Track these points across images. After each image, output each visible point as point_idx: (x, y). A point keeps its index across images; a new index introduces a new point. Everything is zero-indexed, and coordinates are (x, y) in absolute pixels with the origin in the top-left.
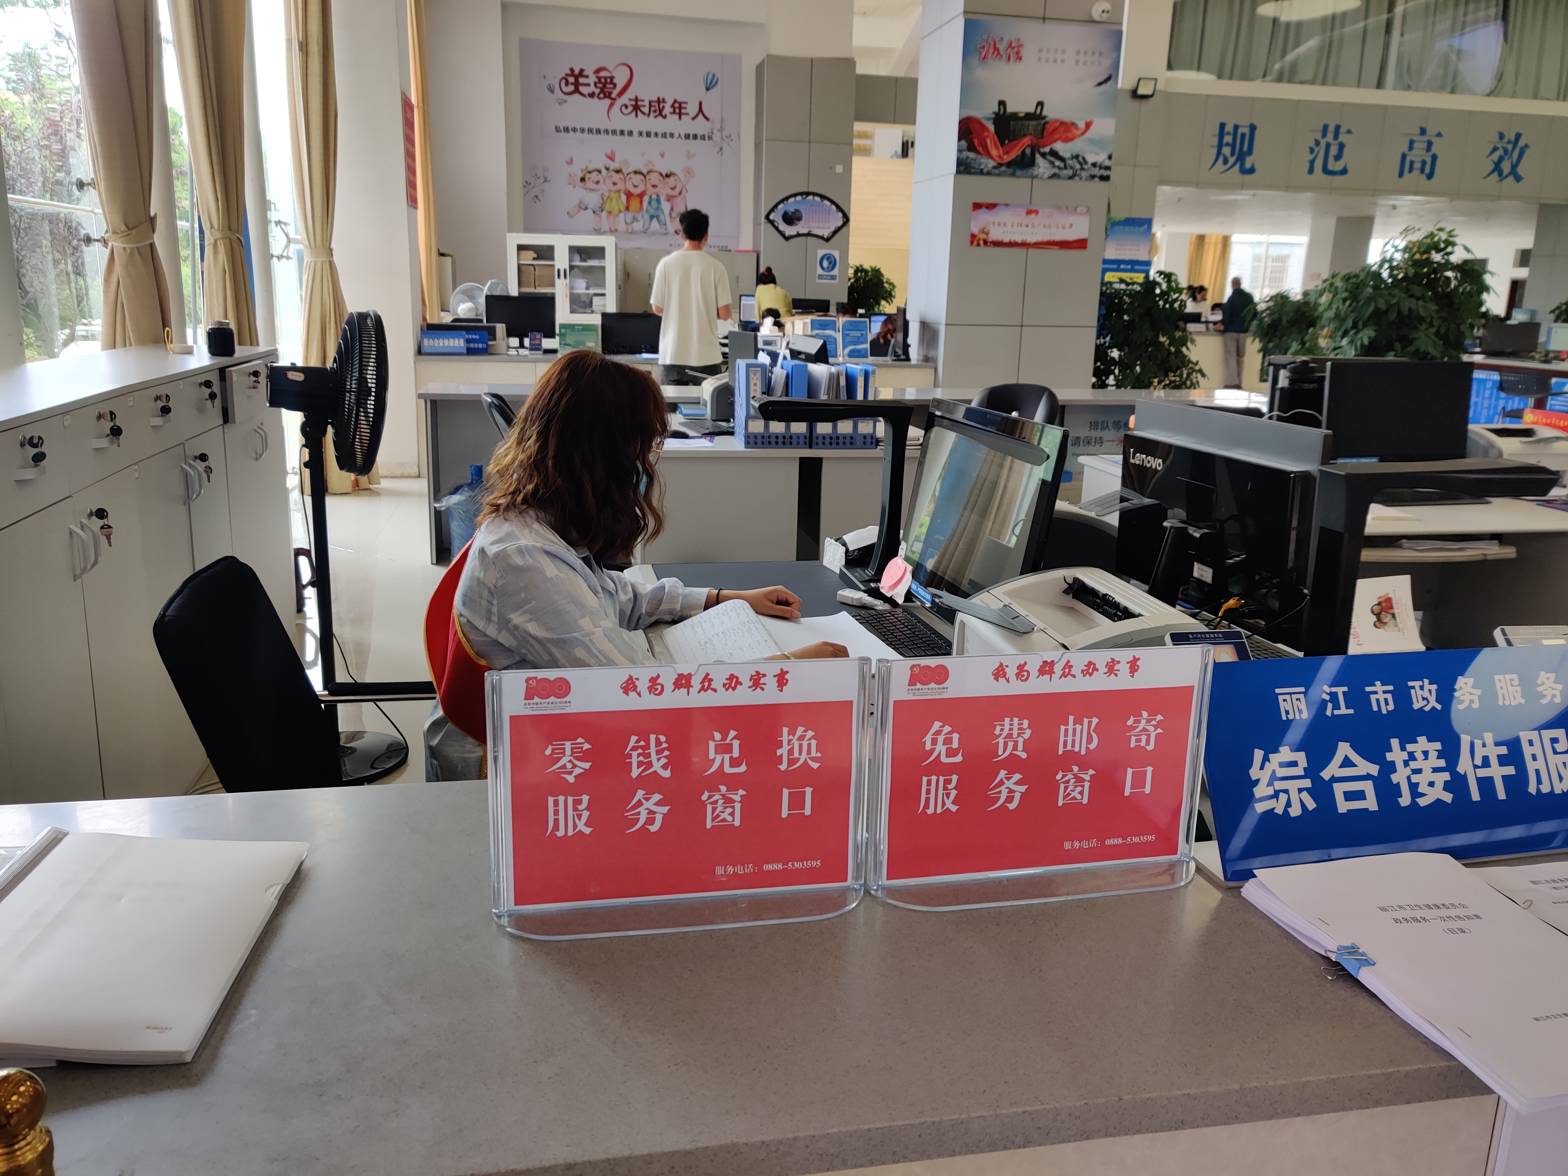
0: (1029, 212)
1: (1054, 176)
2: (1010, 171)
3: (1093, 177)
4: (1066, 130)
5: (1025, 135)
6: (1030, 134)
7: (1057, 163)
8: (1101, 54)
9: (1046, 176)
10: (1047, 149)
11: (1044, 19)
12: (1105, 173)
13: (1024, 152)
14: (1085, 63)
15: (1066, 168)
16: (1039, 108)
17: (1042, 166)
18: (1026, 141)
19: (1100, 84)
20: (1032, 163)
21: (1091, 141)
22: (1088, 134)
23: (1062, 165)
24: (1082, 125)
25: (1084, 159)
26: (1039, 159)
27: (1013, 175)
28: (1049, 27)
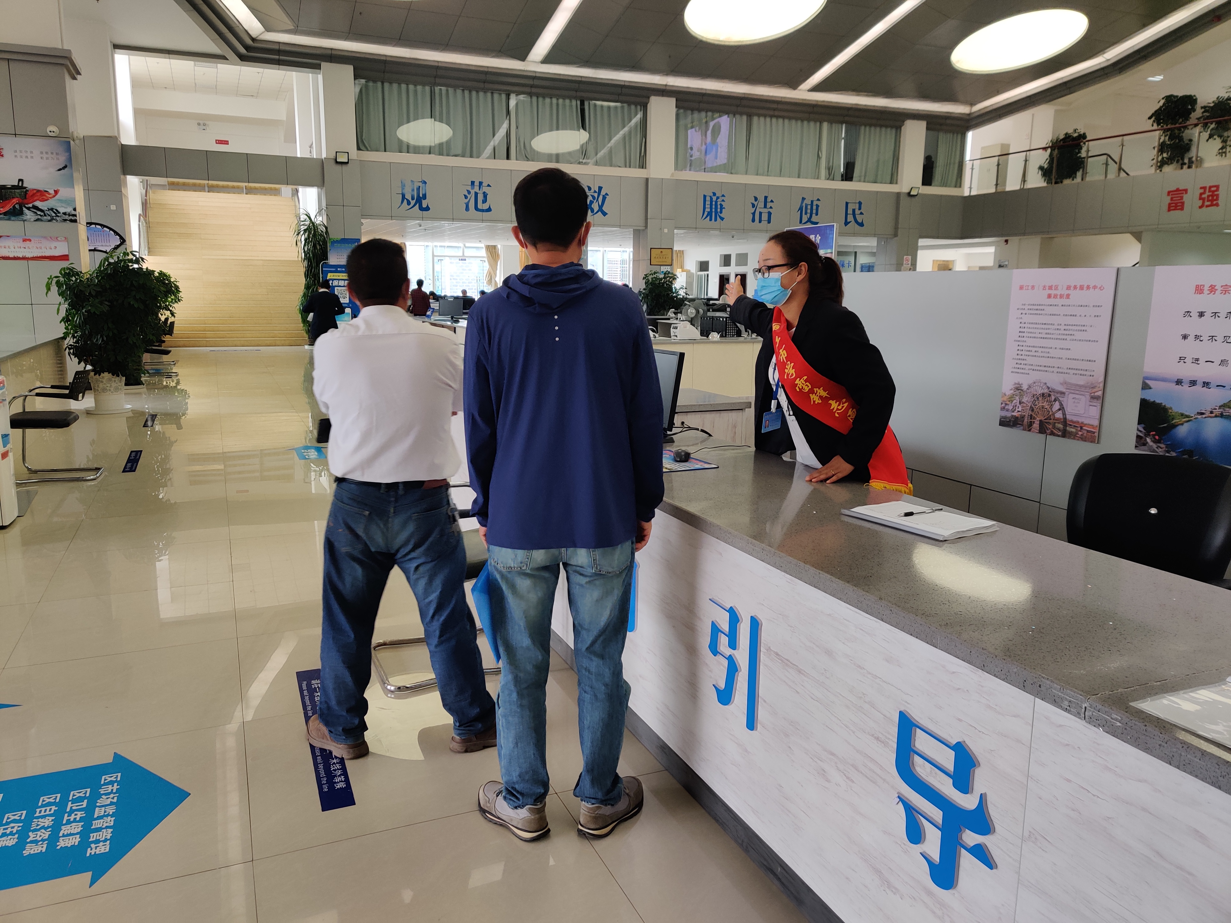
0: (24, 240)
1: (37, 220)
2: (6, 217)
3: (65, 220)
4: (42, 194)
5: (13, 198)
6: (17, 197)
7: (39, 213)
8: (57, 154)
9: (32, 220)
10: (30, 205)
11: (15, 135)
12: (73, 218)
13: (14, 207)
14: (47, 158)
15: (45, 215)
16: (21, 183)
17: (29, 214)
18: (15, 201)
19: (60, 170)
20: (21, 213)
21: (60, 201)
22: (57, 197)
23: (42, 214)
24: (52, 192)
25: (56, 210)
26: (26, 211)
27: (9, 219)
28: (18, 139)
